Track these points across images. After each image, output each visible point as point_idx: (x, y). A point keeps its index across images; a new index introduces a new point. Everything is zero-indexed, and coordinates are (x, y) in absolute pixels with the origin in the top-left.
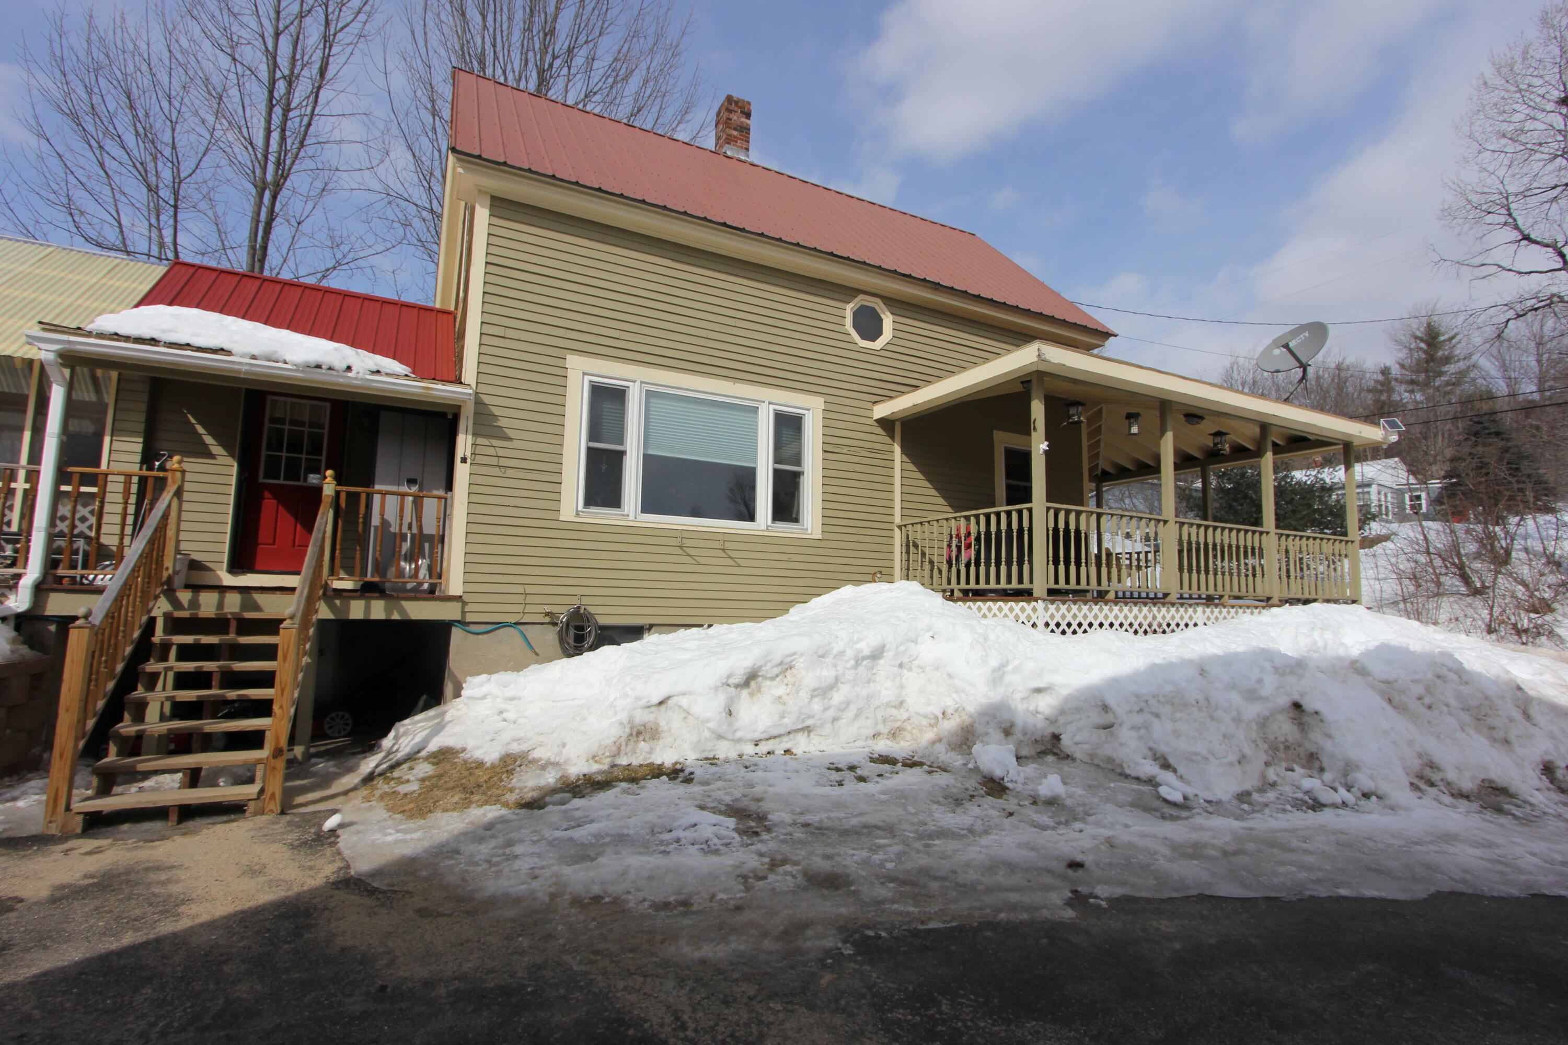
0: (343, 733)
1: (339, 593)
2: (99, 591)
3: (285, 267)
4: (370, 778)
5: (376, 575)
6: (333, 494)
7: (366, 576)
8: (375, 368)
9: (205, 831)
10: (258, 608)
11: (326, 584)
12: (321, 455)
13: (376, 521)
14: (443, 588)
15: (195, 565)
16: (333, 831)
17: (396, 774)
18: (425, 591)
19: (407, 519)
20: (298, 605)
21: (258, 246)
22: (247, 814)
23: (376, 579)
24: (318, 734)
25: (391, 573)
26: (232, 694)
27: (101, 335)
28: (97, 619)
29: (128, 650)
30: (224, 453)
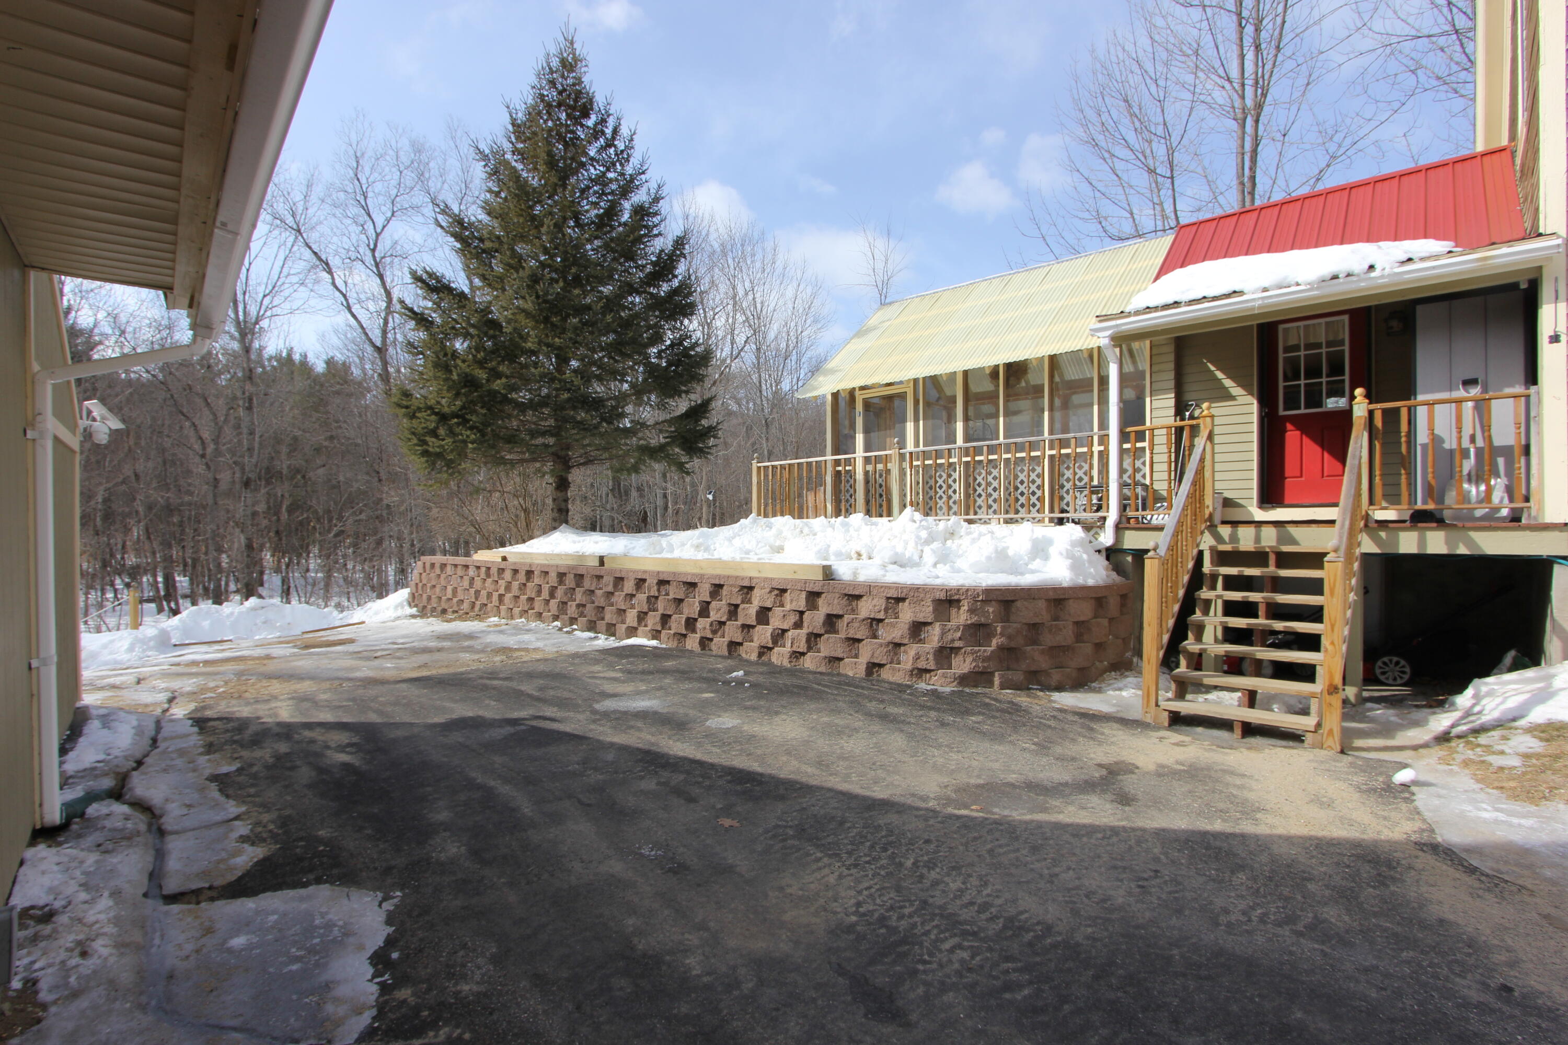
0: (1399, 681)
1: (1383, 524)
2: (1160, 528)
3: (1276, 188)
4: (1444, 738)
5: (1430, 501)
6: (1366, 414)
7: (1416, 503)
8: (1405, 258)
9: (1267, 751)
10: (1294, 542)
11: (1367, 515)
12: (1343, 374)
13: (1422, 437)
14: (1533, 513)
15: (1228, 503)
16: (1405, 786)
17: (1483, 739)
18: (1503, 519)
19: (1467, 431)
20: (1341, 537)
21: (1246, 180)
22: (1306, 745)
23: (1431, 506)
24: (1370, 679)
25: (1451, 498)
26: (1279, 625)
27: (1137, 313)
28: (1162, 551)
29: (1186, 578)
30: (1243, 392)
